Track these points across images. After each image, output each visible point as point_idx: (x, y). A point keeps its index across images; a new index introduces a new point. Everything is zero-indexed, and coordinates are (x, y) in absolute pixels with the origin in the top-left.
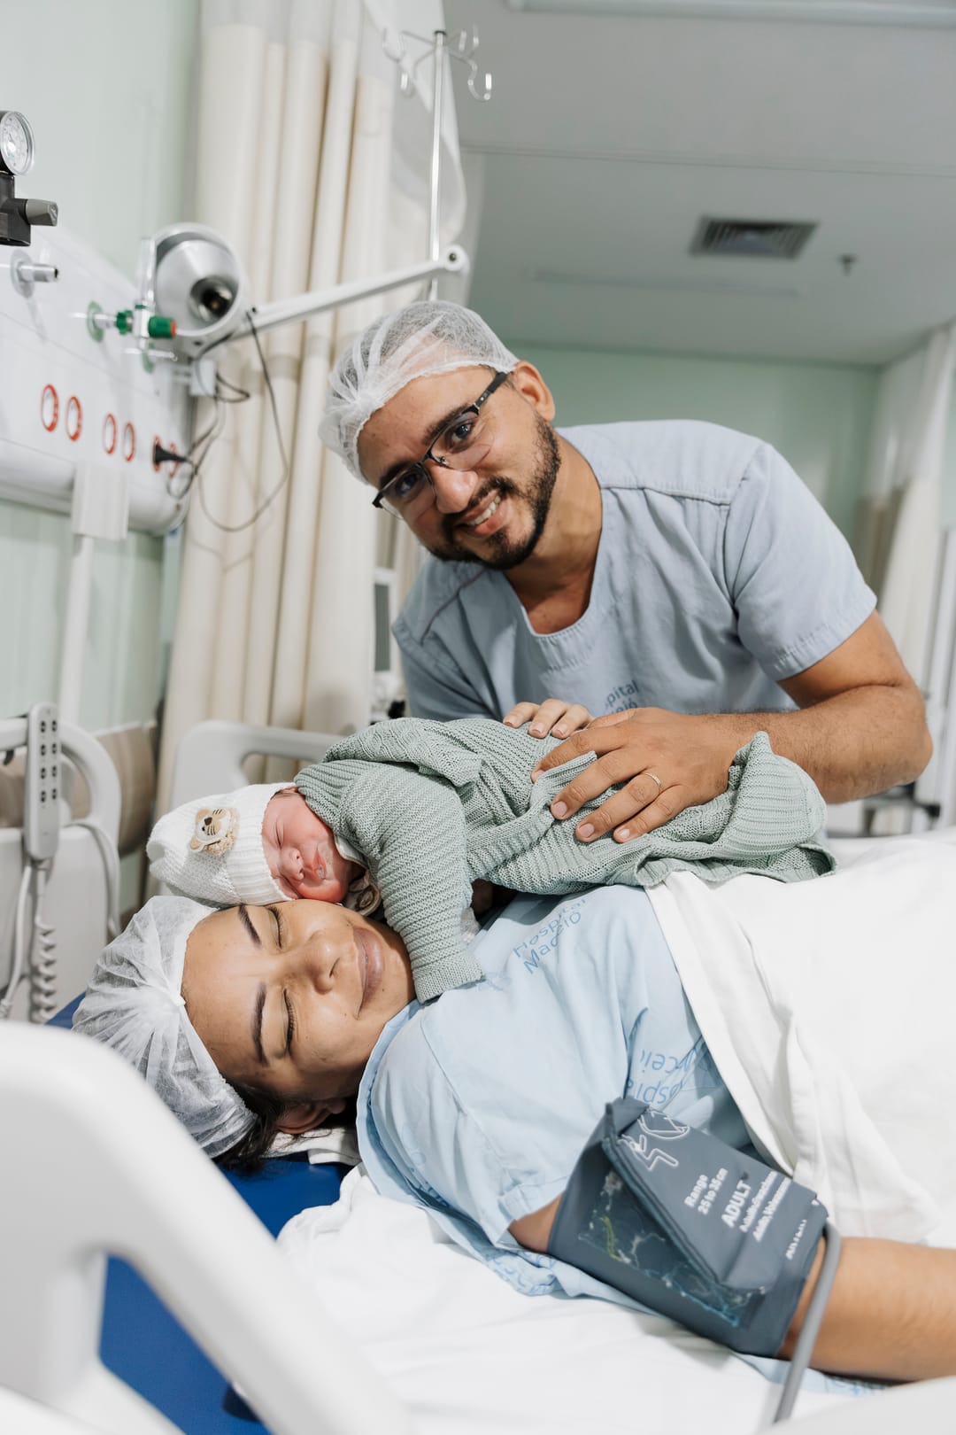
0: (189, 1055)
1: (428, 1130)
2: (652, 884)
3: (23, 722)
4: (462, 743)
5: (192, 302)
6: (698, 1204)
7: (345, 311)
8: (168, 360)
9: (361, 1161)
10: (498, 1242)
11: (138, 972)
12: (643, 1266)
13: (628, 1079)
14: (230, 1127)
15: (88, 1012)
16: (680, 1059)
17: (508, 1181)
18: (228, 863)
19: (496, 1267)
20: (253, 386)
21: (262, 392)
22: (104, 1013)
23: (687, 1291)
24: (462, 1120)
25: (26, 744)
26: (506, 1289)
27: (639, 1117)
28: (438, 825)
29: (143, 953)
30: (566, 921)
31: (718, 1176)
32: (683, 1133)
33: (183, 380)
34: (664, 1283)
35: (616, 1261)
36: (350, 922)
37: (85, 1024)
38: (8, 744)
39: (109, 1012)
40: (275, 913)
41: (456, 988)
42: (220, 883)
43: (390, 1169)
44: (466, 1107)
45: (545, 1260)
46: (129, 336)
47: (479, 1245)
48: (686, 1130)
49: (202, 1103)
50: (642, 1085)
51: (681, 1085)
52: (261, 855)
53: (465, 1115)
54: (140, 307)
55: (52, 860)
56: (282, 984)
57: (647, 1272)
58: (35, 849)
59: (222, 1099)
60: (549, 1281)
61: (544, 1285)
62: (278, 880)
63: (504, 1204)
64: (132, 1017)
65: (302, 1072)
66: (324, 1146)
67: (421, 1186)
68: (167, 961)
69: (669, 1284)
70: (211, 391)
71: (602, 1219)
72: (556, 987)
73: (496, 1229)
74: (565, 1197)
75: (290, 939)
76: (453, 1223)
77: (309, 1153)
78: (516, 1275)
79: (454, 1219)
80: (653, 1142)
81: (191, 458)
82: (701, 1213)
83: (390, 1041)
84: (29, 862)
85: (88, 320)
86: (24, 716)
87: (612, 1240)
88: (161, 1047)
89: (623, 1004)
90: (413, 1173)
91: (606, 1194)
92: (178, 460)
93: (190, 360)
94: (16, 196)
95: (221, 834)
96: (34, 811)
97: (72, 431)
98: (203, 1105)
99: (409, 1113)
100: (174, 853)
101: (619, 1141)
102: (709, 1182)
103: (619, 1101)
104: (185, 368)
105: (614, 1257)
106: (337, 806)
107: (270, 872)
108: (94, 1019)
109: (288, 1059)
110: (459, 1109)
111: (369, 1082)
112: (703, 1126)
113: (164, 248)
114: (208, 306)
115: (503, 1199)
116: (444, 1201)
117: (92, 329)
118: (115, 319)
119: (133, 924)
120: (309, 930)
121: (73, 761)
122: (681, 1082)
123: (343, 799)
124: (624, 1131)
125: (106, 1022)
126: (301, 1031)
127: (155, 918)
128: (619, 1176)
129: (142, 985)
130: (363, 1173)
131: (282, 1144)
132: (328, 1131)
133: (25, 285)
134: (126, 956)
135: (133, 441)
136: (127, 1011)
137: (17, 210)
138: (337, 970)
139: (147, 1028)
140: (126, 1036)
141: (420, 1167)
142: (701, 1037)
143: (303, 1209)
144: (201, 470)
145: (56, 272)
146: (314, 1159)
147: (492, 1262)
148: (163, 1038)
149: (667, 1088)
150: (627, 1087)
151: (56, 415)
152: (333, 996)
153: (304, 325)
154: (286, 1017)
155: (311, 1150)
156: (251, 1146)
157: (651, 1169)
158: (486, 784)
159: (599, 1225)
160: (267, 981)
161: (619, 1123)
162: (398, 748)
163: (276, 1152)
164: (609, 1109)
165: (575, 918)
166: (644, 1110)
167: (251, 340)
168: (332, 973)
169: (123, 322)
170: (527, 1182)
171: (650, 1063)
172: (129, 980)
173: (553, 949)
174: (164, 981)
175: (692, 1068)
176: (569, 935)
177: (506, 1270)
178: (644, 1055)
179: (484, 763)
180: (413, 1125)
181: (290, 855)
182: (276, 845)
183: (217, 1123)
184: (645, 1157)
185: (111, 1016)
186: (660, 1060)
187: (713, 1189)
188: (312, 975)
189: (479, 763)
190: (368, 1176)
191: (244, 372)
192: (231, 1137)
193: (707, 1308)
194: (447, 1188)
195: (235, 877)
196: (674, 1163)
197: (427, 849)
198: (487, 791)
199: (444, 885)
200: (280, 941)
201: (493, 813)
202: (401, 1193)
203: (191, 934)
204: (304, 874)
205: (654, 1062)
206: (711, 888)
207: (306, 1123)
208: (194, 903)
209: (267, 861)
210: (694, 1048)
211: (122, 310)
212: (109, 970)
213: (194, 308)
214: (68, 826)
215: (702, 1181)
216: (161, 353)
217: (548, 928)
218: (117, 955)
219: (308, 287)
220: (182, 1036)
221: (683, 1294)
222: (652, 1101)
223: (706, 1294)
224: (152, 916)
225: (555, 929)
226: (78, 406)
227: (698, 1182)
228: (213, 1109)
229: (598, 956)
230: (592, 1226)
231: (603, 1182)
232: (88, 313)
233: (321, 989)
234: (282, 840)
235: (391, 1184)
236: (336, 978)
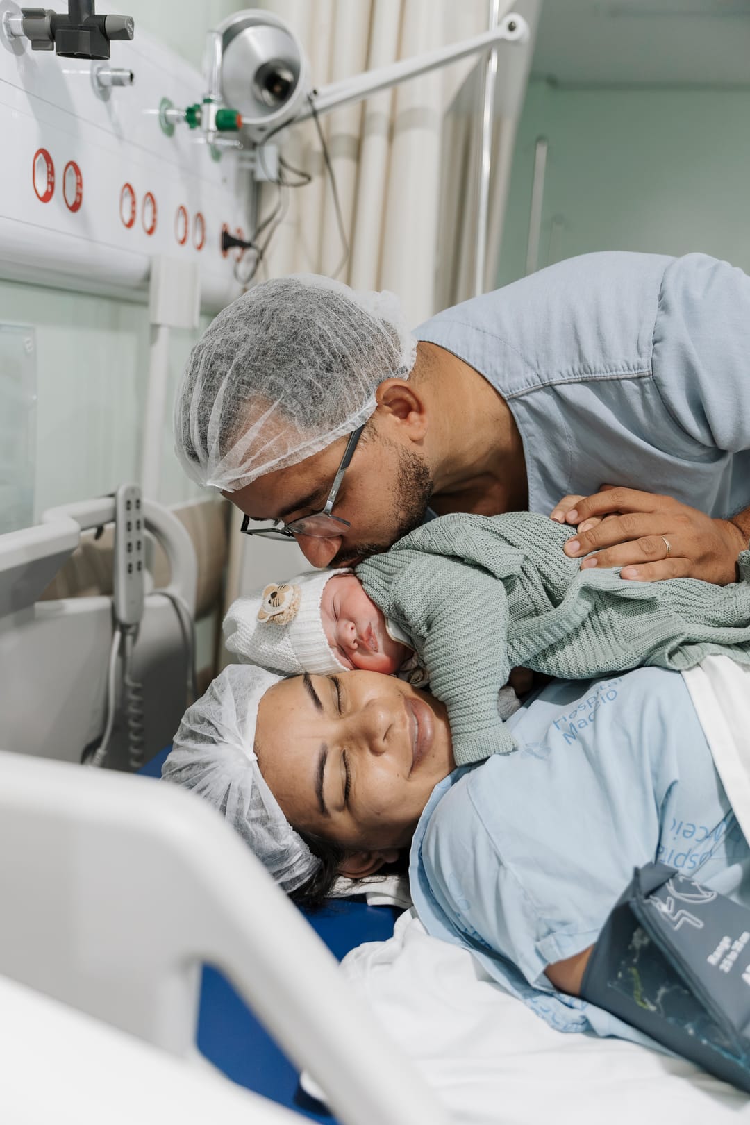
0: (261, 804)
1: (472, 880)
2: (688, 667)
3: (110, 501)
4: (505, 539)
5: (256, 88)
6: (720, 962)
7: (404, 88)
8: (234, 148)
9: (413, 905)
10: (535, 983)
11: (217, 731)
12: (667, 1014)
13: (659, 845)
14: (297, 870)
15: (174, 764)
16: (710, 829)
17: (544, 930)
18: (291, 633)
19: (533, 1005)
20: (314, 167)
21: (322, 173)
22: (188, 765)
23: (708, 1039)
24: (502, 872)
25: (114, 520)
26: (543, 1026)
27: (668, 881)
28: (481, 608)
29: (221, 714)
30: (602, 698)
31: (741, 939)
32: (709, 898)
33: (248, 165)
34: (686, 1031)
35: (641, 1008)
36: (401, 692)
37: (173, 773)
38: (98, 521)
39: (193, 765)
40: (335, 682)
41: (500, 754)
42: (284, 651)
43: (439, 914)
44: (507, 863)
45: (577, 1003)
46: (198, 129)
47: (519, 985)
48: (713, 895)
49: (272, 846)
50: (672, 851)
51: (711, 853)
52: (318, 625)
53: (505, 869)
54: (208, 101)
55: (137, 625)
56: (342, 746)
57: (671, 1020)
58: (123, 615)
59: (290, 843)
60: (582, 1021)
61: (577, 1024)
62: (336, 649)
63: (540, 949)
64: (212, 769)
65: (358, 824)
66: (382, 890)
67: (466, 930)
68: (241, 722)
69: (691, 1032)
70: (274, 175)
71: (629, 969)
72: (593, 759)
73: (533, 971)
74: (596, 948)
75: (349, 706)
76: (496, 964)
77: (368, 896)
78: (551, 1014)
79: (495, 961)
80: (679, 905)
81: (256, 243)
82: (723, 972)
83: (440, 800)
84: (118, 627)
85: (160, 116)
86: (112, 496)
87: (639, 990)
88: (237, 796)
89: (656, 776)
90: (460, 918)
91: (634, 948)
92: (244, 245)
93: (254, 146)
94: (96, 14)
95: (284, 606)
96: (122, 581)
97: (148, 225)
98: (274, 848)
99: (455, 865)
100: (245, 627)
101: (646, 901)
102: (732, 943)
103: (649, 866)
104: (249, 154)
105: (640, 1004)
106: (388, 591)
107: (326, 641)
108: (180, 770)
109: (346, 811)
110: (500, 863)
111: (421, 836)
112: (732, 892)
113: (229, 36)
114: (271, 90)
115: (538, 944)
116: (487, 944)
117: (164, 123)
118: (184, 114)
119: (212, 689)
120: (365, 699)
121: (156, 536)
122: (711, 851)
123: (393, 585)
124: (653, 892)
125: (190, 773)
126: (357, 789)
127: (231, 683)
128: (645, 933)
129: (220, 742)
130: (414, 915)
131: (342, 886)
132: (384, 877)
133: (103, 91)
134: (207, 717)
135: (203, 229)
136: (208, 764)
137: (97, 27)
138: (390, 735)
139: (225, 779)
140: (207, 786)
141: (466, 913)
142: (731, 810)
143: (362, 943)
144: (266, 254)
145: (132, 76)
146: (372, 901)
147: (529, 1001)
148: (239, 789)
149: (697, 855)
150: (658, 852)
151: (133, 212)
152: (386, 757)
153: (364, 105)
154: (343, 773)
155: (368, 893)
156: (316, 886)
157: (677, 927)
158: (528, 577)
159: (627, 975)
160: (328, 743)
161: (646, 885)
162: (446, 542)
163: (338, 893)
164: (637, 872)
165: (611, 695)
166: (673, 874)
167: (311, 123)
168: (385, 737)
169: (192, 117)
170: (561, 931)
171: (681, 831)
172: (210, 738)
173: (591, 724)
174: (240, 739)
175: (723, 838)
176: (606, 709)
177: (541, 1008)
178: (675, 824)
179: (526, 558)
180: (458, 875)
181: (346, 626)
182: (333, 618)
183: (286, 865)
184: (671, 917)
185: (195, 767)
186: (691, 829)
187: (735, 950)
188: (367, 739)
189: (521, 558)
190: (419, 918)
191: (306, 154)
192: (298, 878)
193: (726, 1055)
194: (490, 933)
195: (297, 646)
196: (699, 924)
197: (470, 629)
198: (529, 584)
199: (484, 664)
200: (339, 707)
201: (535, 605)
202: (449, 935)
203: (262, 699)
204: (359, 645)
205: (685, 831)
206: (745, 671)
207: (364, 869)
208: (264, 671)
209: (325, 630)
210: (724, 819)
211: (191, 105)
212: (192, 729)
213: (259, 96)
214: (151, 594)
215: (725, 942)
216: (228, 141)
217: (586, 704)
218: (199, 716)
219: (367, 66)
220: (255, 787)
221: (705, 1042)
222: (683, 866)
223: (726, 1043)
224: (228, 683)
225: (593, 705)
226: (153, 200)
227: (721, 943)
228: (282, 852)
229: (633, 729)
230: (620, 975)
231: (631, 937)
232: (160, 109)
233: (376, 751)
234: (338, 613)
235: (439, 926)
236: (389, 742)
